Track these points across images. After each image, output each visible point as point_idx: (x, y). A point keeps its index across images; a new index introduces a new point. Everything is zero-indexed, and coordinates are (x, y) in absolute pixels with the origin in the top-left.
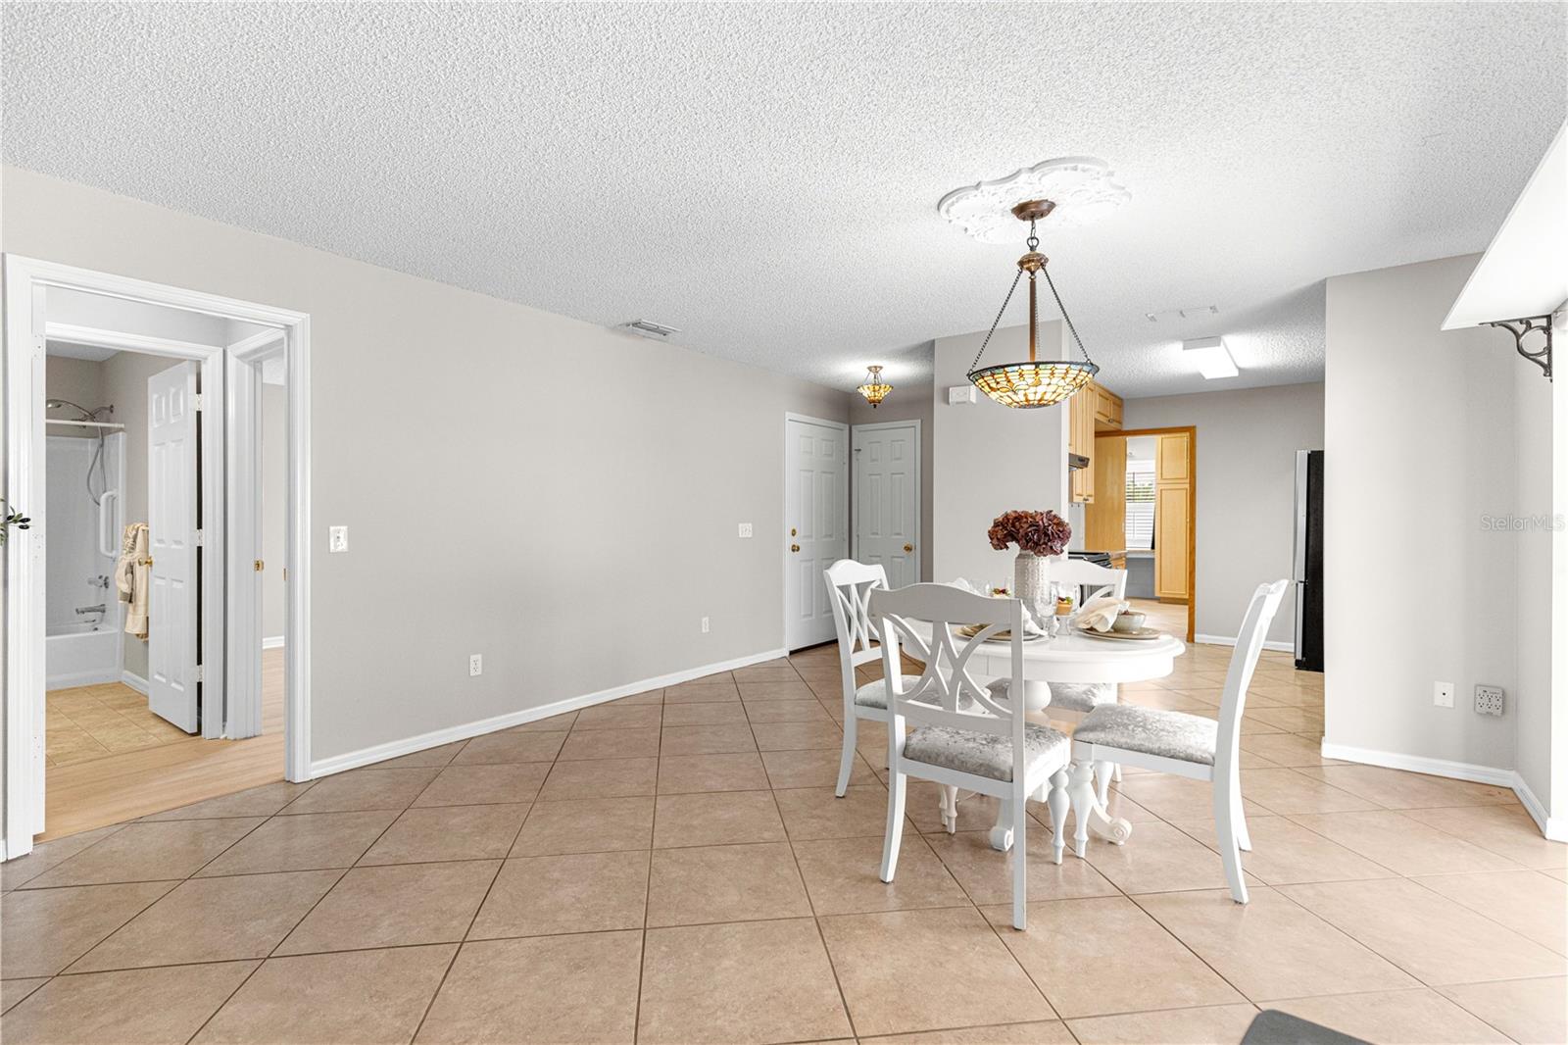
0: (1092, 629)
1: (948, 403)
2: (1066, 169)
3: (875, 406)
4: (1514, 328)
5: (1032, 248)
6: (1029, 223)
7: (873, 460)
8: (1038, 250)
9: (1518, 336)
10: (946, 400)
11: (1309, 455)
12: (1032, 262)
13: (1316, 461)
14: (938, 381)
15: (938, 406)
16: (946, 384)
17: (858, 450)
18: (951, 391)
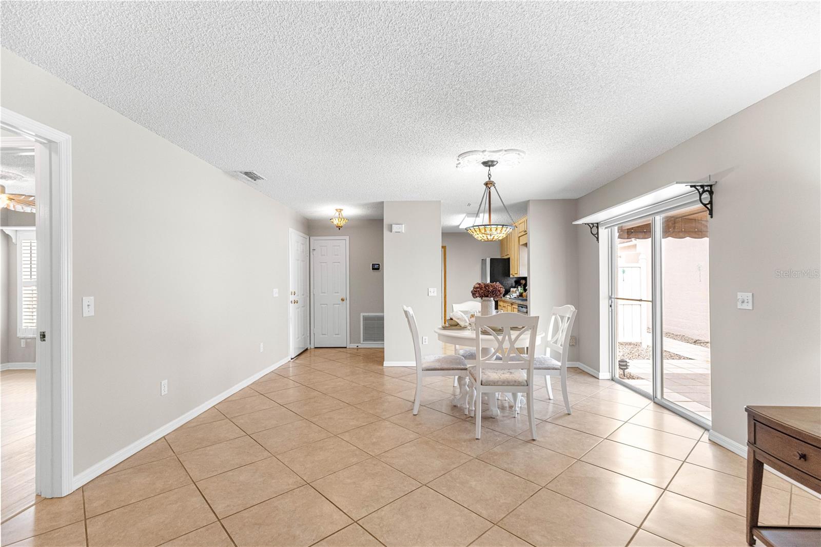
1: (391, 231)
2: (516, 153)
3: (339, 229)
4: (590, 226)
5: (489, 179)
6: (488, 168)
7: (322, 255)
8: (491, 179)
9: (591, 228)
10: (390, 229)
12: (489, 184)
14: (386, 222)
15: (386, 233)
16: (391, 223)
17: (314, 250)
18: (393, 226)
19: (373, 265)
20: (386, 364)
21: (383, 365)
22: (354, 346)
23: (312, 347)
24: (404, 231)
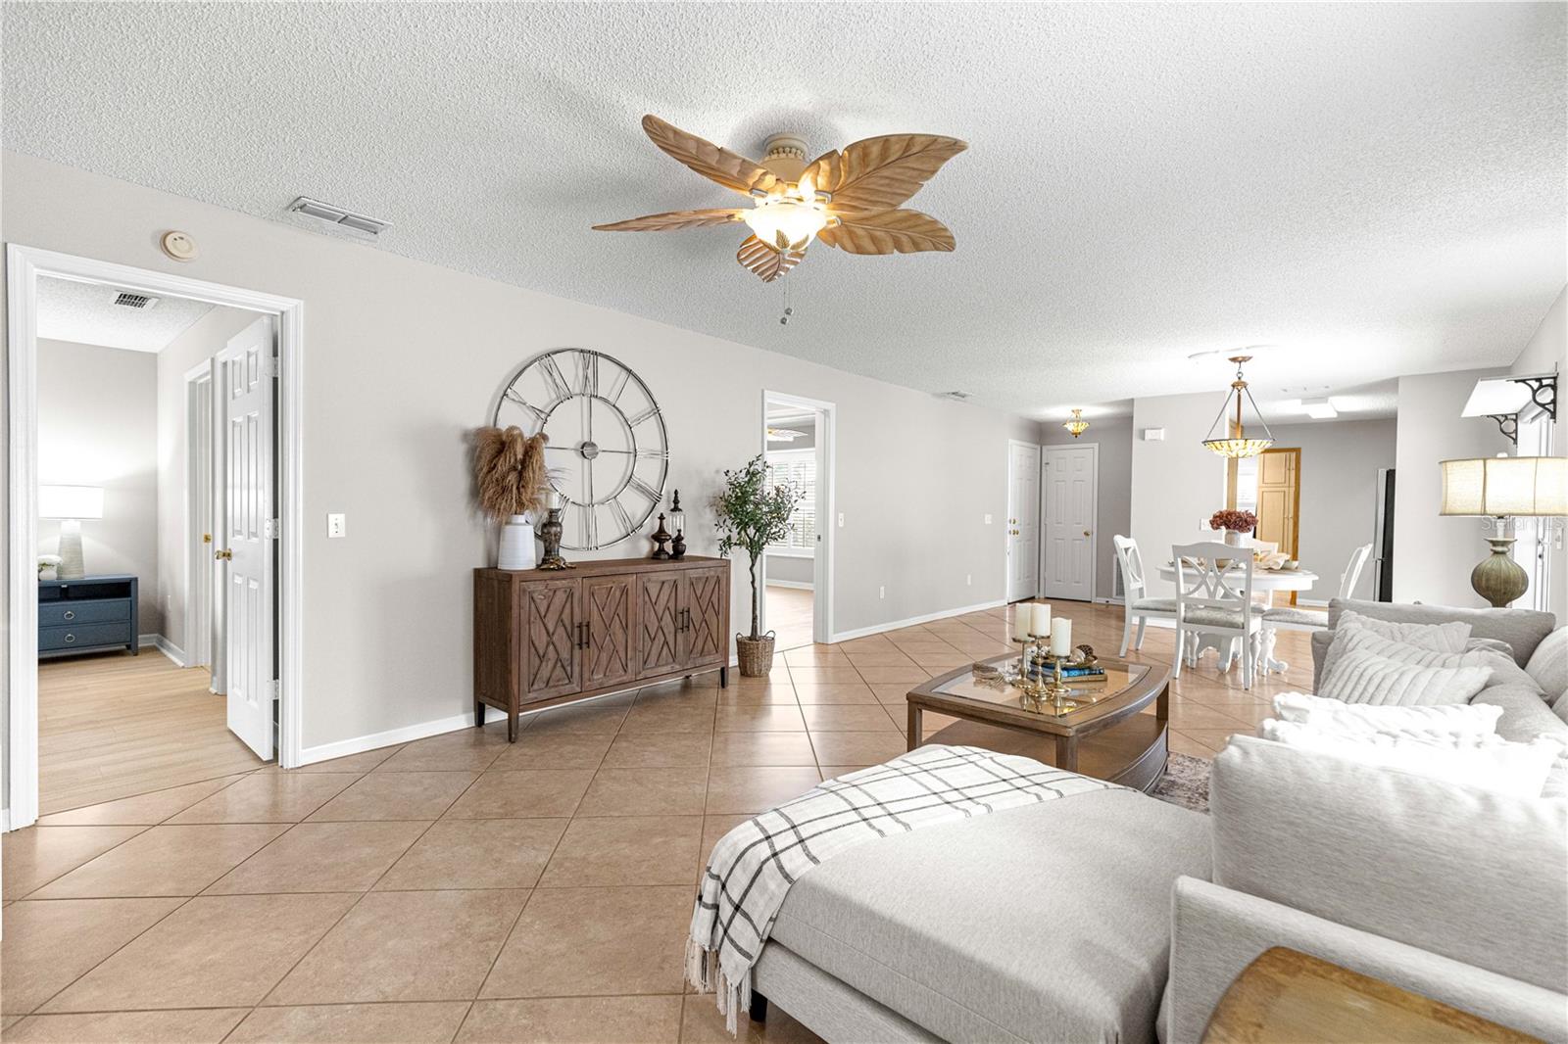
0: (1270, 568)
1: (1144, 439)
3: (1077, 436)
4: (1500, 419)
5: (1239, 377)
6: (1237, 366)
7: (1059, 471)
8: (1243, 379)
9: (1501, 423)
10: (1142, 436)
11: (1387, 472)
12: (1239, 385)
13: (1391, 475)
14: (1137, 425)
15: (1136, 441)
16: (1143, 427)
17: (1047, 464)
18: (1147, 432)
22: (1103, 600)
23: (1042, 596)
24: (1162, 438)
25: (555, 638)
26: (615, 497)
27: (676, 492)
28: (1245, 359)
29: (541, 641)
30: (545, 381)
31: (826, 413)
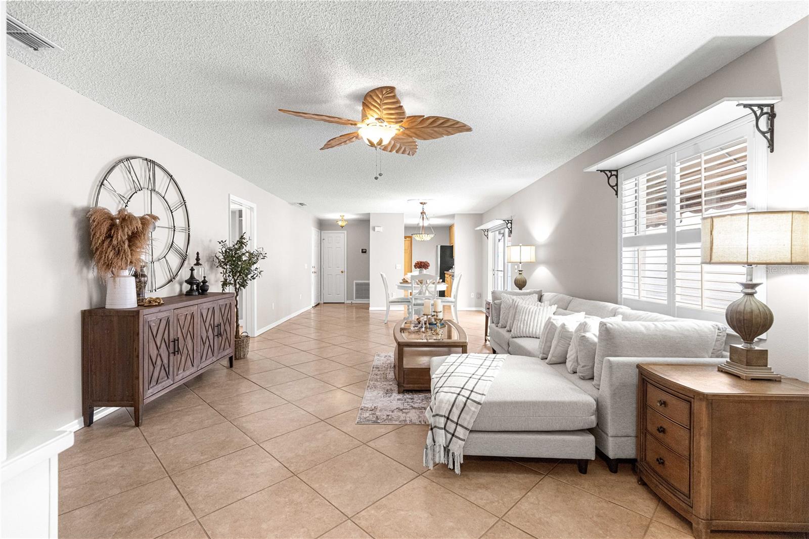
1: (374, 231)
3: (341, 227)
6: (423, 205)
7: (329, 243)
8: (424, 211)
9: (484, 232)
12: (423, 213)
14: (371, 224)
15: (371, 231)
16: (374, 226)
17: (324, 239)
18: (376, 228)
19: (362, 250)
20: (370, 309)
21: (369, 309)
22: (349, 302)
23: (322, 302)
24: (382, 231)
25: (161, 350)
26: (165, 257)
27: (198, 254)
28: (425, 203)
29: (154, 353)
30: (124, 177)
31: (251, 209)
